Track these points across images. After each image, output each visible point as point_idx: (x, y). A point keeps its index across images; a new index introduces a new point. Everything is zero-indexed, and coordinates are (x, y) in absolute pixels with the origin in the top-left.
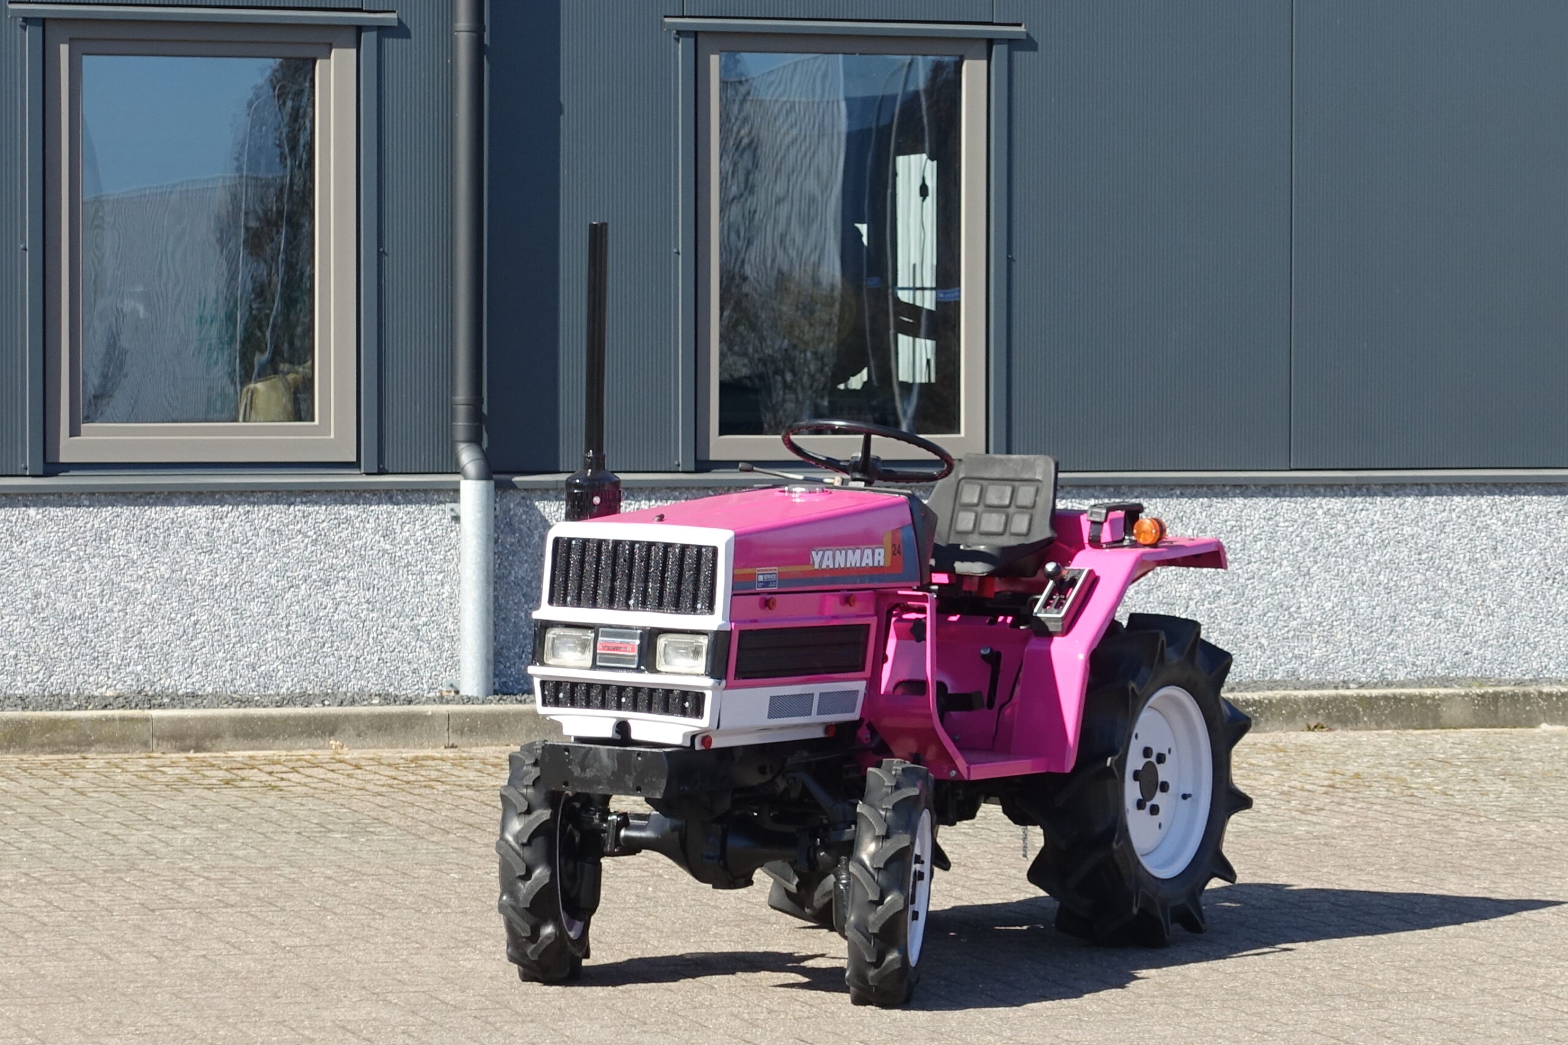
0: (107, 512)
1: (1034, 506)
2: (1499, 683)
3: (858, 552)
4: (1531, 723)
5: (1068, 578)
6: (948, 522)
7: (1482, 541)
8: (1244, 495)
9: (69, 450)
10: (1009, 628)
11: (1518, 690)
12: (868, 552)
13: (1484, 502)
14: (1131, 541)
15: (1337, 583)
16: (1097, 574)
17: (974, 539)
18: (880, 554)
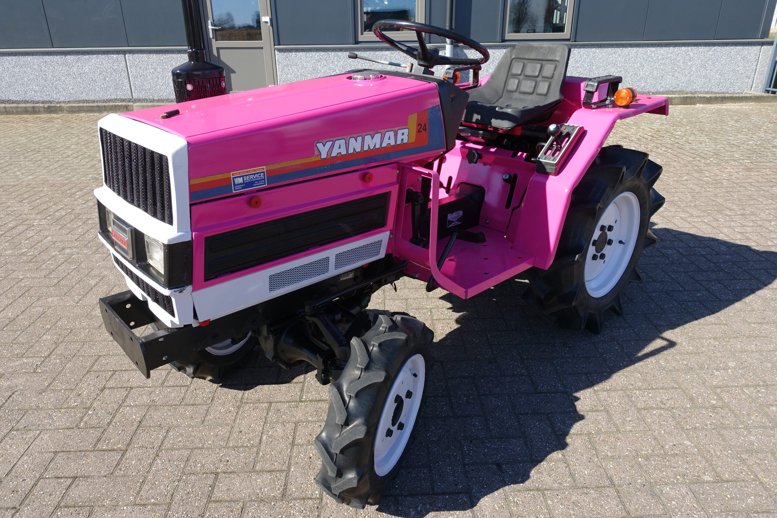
0: (368, 53)
1: (552, 77)
2: (687, 93)
3: (378, 136)
4: (695, 104)
5: (565, 132)
6: (503, 85)
7: (688, 58)
8: (631, 47)
10: (523, 161)
11: (693, 96)
12: (392, 134)
13: (689, 48)
14: (611, 101)
15: (650, 68)
16: (585, 129)
17: (516, 95)
18: (403, 134)
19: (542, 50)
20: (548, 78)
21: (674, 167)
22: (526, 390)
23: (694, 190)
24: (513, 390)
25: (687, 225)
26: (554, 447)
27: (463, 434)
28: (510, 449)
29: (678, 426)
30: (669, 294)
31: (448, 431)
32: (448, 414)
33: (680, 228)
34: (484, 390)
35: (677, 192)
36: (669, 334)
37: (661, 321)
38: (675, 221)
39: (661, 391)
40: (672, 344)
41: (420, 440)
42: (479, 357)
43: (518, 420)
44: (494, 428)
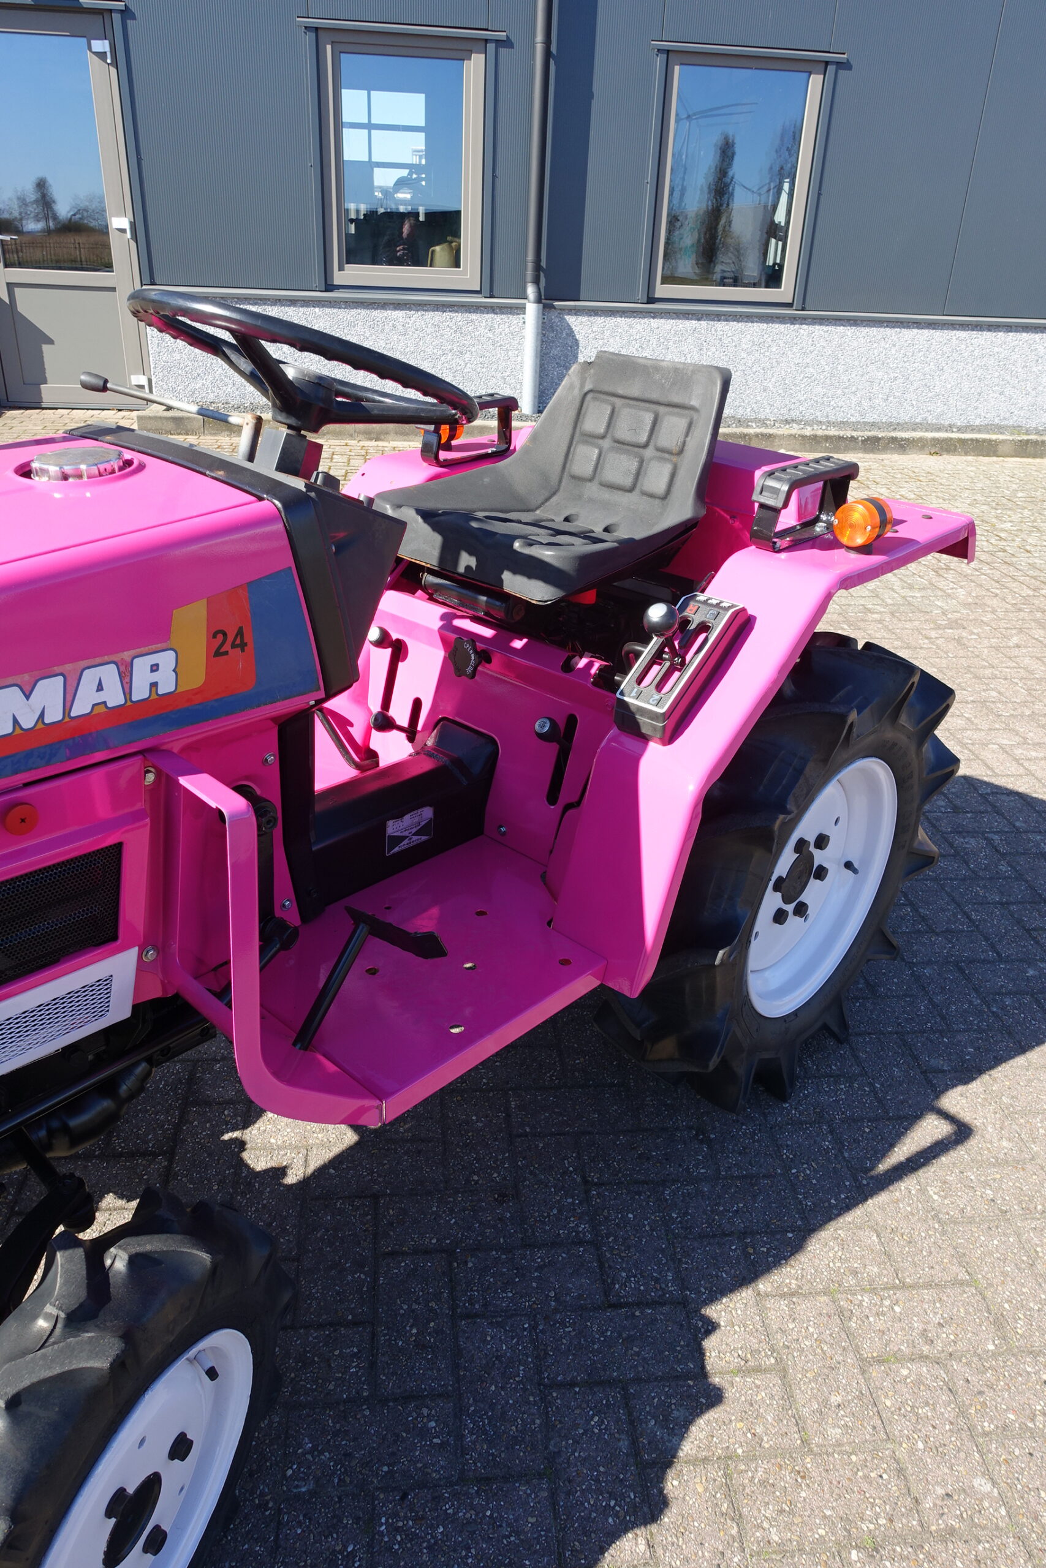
0: (354, 312)
1: (680, 452)
2: (1027, 433)
5: (696, 620)
6: (561, 459)
7: (1032, 356)
8: (918, 328)
9: (339, 278)
12: (109, 674)
13: (1038, 336)
14: (829, 525)
16: (750, 612)
17: (592, 490)
18: (155, 668)
19: (657, 377)
20: (670, 452)
21: (994, 612)
22: (580, 1296)
23: (1031, 672)
24: (548, 1295)
25: (1014, 769)
26: (627, 1513)
27: (385, 1469)
28: (509, 1525)
29: (961, 1422)
30: (961, 970)
31: (346, 1455)
32: (357, 1392)
33: (997, 775)
34: (471, 1301)
35: (995, 677)
36: (955, 1100)
37: (940, 1055)
38: (986, 755)
39: (927, 1294)
40: (962, 1132)
41: (262, 1494)
42: (476, 1178)
43: (546, 1407)
44: (474, 1442)
